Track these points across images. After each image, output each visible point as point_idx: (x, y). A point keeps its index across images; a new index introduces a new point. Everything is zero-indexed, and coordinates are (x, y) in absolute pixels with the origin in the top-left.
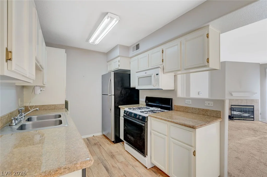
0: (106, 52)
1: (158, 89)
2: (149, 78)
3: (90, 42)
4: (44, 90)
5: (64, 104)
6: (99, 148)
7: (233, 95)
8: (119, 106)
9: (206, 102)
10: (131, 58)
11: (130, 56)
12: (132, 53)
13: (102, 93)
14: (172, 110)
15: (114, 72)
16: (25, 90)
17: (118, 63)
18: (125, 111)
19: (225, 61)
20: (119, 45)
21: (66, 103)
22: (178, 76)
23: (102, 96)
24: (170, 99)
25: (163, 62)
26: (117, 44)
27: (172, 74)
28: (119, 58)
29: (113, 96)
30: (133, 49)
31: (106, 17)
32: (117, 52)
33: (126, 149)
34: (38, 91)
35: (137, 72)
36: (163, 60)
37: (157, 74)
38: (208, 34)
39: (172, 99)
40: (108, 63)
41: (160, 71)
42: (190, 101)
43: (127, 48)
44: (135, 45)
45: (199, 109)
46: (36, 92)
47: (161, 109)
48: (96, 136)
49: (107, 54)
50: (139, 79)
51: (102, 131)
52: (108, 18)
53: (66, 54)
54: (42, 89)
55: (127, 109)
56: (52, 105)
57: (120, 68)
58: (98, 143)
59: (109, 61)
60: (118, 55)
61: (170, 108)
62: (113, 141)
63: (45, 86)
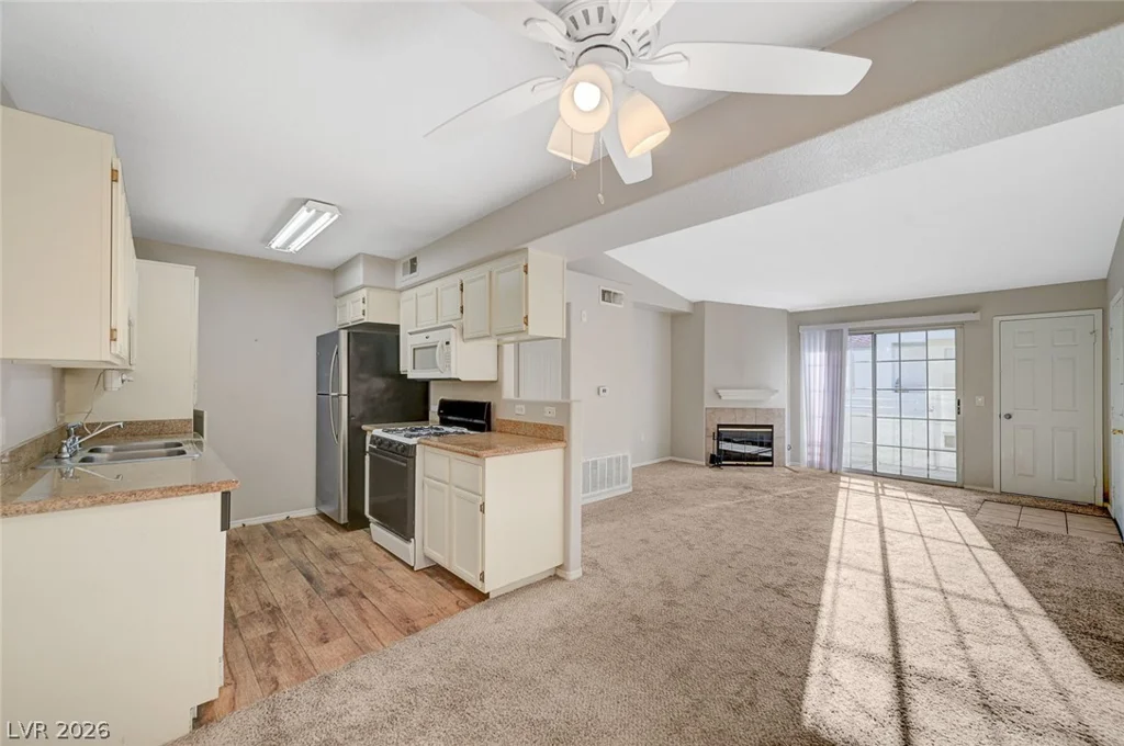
0: (332, 268)
1: (450, 379)
2: (430, 350)
3: (273, 246)
4: (131, 378)
5: (189, 421)
6: (299, 542)
7: (723, 398)
8: (364, 427)
9: (547, 409)
10: (401, 291)
11: (399, 285)
12: (403, 279)
13: (318, 389)
14: (489, 430)
15: (346, 331)
16: (68, 378)
17: (362, 306)
18: (372, 436)
19: (703, 302)
20: (365, 255)
21: (198, 416)
22: (505, 346)
23: (318, 398)
24: (484, 404)
25: (462, 312)
26: (357, 252)
27: (492, 343)
28: (363, 292)
29: (345, 399)
30: (404, 268)
31: (304, 208)
32: (358, 276)
33: (375, 540)
34: (115, 382)
35: (410, 334)
36: (462, 307)
37: (447, 343)
38: (526, 266)
39: (490, 404)
40: (338, 300)
41: (452, 335)
42: (523, 407)
43: (386, 264)
44: (408, 259)
45: (535, 425)
46: (108, 386)
47: (469, 429)
48: (297, 519)
49: (335, 272)
50: (417, 352)
51: (317, 505)
52: (309, 210)
53: (197, 279)
54: (124, 377)
55: (378, 432)
56: (154, 422)
57: (365, 321)
58: (299, 534)
59: (343, 295)
60: (361, 283)
61: (483, 425)
62: (342, 522)
63: (133, 368)
